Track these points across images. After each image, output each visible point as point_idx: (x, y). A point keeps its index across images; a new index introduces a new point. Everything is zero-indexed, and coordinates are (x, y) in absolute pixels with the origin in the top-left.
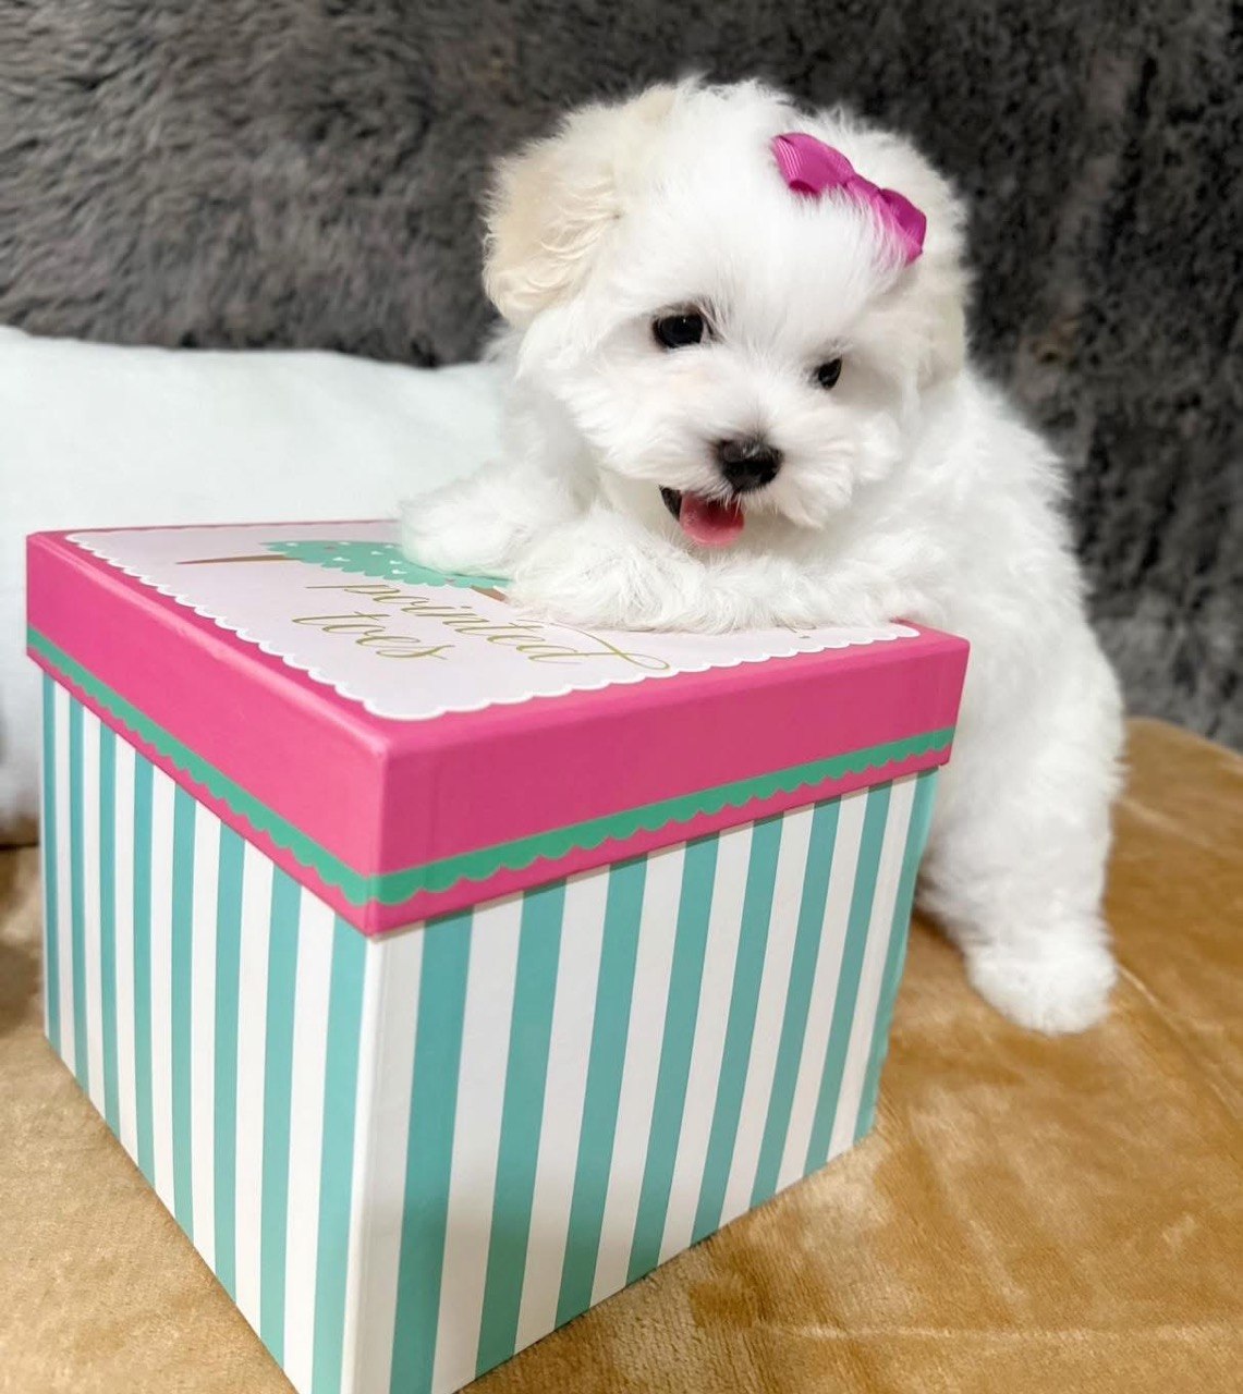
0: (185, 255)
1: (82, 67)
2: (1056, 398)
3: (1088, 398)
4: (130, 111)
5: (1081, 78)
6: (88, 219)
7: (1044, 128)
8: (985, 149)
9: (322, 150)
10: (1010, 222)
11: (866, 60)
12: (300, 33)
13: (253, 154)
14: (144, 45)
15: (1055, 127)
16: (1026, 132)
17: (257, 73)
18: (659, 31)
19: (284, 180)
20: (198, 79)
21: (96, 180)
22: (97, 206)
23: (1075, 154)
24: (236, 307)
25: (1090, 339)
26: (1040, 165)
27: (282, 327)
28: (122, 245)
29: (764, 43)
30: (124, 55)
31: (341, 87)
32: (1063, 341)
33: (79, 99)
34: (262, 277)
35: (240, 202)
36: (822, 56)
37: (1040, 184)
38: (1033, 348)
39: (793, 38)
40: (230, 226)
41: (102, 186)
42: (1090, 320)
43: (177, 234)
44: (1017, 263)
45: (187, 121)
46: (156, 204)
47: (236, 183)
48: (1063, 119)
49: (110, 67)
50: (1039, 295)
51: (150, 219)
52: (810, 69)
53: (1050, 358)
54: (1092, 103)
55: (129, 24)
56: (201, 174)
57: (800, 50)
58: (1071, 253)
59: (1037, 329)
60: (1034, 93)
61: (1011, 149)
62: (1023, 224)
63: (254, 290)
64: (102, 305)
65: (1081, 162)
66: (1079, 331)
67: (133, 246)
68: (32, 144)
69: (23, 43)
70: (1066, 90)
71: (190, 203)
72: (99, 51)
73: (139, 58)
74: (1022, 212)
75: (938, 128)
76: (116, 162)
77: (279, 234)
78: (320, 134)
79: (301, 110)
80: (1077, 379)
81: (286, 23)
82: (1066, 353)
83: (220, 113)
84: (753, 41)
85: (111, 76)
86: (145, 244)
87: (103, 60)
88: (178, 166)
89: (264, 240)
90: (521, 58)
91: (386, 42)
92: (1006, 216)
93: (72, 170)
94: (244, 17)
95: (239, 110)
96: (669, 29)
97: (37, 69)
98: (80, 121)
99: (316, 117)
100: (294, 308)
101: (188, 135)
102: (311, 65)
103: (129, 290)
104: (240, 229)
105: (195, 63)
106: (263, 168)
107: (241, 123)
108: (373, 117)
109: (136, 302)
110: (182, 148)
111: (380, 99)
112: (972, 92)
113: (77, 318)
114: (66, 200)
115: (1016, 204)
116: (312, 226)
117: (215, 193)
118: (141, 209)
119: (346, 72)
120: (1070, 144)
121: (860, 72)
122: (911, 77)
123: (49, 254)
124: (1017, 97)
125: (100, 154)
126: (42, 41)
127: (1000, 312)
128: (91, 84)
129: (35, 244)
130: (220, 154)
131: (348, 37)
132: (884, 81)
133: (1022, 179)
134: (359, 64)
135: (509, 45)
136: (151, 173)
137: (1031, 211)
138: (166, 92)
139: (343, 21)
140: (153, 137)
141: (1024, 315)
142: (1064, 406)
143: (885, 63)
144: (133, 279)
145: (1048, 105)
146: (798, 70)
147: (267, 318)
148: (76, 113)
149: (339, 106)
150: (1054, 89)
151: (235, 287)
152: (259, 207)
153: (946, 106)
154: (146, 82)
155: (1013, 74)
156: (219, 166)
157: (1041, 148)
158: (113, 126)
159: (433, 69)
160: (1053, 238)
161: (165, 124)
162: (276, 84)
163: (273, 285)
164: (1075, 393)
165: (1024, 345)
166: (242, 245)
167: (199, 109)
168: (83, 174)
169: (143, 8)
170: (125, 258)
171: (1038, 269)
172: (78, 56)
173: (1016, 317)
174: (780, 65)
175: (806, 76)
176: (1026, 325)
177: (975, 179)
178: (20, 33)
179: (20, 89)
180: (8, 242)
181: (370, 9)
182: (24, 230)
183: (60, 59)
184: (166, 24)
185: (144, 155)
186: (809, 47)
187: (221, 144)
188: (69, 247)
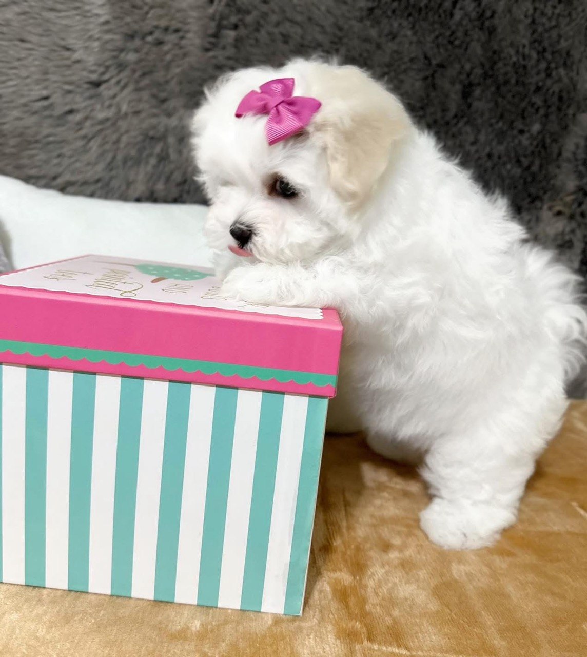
0: (138, 162)
1: (94, 77)
2: (563, 233)
3: (579, 234)
4: (114, 96)
5: (573, 74)
6: (94, 145)
7: (555, 99)
8: (524, 111)
10: (537, 146)
11: (462, 67)
12: (192, 60)
13: (169, 115)
14: (121, 66)
15: (561, 99)
16: (545, 101)
17: (173, 78)
18: (361, 55)
19: (183, 128)
20: (146, 81)
21: (99, 127)
22: (98, 140)
23: (571, 112)
24: (160, 186)
25: (580, 204)
26: (553, 117)
27: (181, 196)
28: (109, 157)
29: (412, 60)
30: (113, 71)
32: (566, 205)
33: (92, 92)
34: (172, 173)
35: (163, 138)
36: (441, 66)
37: (554, 127)
38: (550, 209)
39: (426, 58)
40: (158, 149)
41: (101, 131)
42: (581, 194)
43: (133, 152)
44: (541, 166)
45: (140, 100)
46: (125, 139)
47: (161, 129)
48: (564, 95)
49: (106, 77)
50: (552, 182)
51: (122, 145)
52: (435, 72)
53: (559, 213)
54: (579, 86)
55: (115, 57)
56: (145, 125)
57: (430, 64)
58: (569, 161)
59: (552, 199)
60: (549, 82)
61: (537, 110)
62: (544, 147)
63: (168, 179)
64: (100, 185)
65: (574, 115)
66: (574, 200)
67: (114, 158)
68: (71, 112)
69: (69, 67)
70: (566, 80)
71: (140, 138)
72: (102, 69)
73: (120, 72)
74: (543, 141)
75: (500, 100)
76: (107, 119)
77: (180, 152)
80: (573, 225)
81: (185, 55)
82: (567, 211)
83: (154, 96)
84: (406, 59)
85: (107, 81)
86: (120, 157)
87: (103, 74)
88: (135, 121)
89: (173, 155)
91: (231, 63)
92: (535, 143)
93: (88, 123)
94: (167, 53)
95: (163, 95)
96: (365, 55)
97: (75, 78)
98: (92, 101)
100: (186, 187)
101: (141, 106)
103: (111, 178)
104: (162, 151)
105: (144, 74)
106: (173, 122)
107: (164, 101)
109: (114, 184)
110: (137, 113)
112: (517, 82)
113: (90, 189)
114: (84, 137)
115: (540, 137)
117: (151, 133)
118: (118, 141)
119: (213, 77)
120: (568, 106)
121: (460, 73)
122: (486, 76)
123: (77, 161)
124: (540, 84)
125: (101, 115)
126: (78, 66)
127: (533, 190)
128: (97, 84)
129: (70, 157)
130: (155, 115)
131: (214, 61)
132: (472, 77)
133: (544, 125)
134: (218, 73)
136: (123, 125)
137: (548, 141)
138: (131, 87)
139: (211, 54)
140: (124, 108)
141: (545, 193)
142: (567, 238)
143: (472, 69)
144: (114, 173)
145: (556, 88)
146: (428, 73)
147: (175, 192)
148: (91, 97)
150: (560, 80)
151: (159, 177)
152: (171, 140)
153: (504, 89)
154: (122, 83)
155: (538, 73)
156: (154, 121)
157: (553, 109)
158: (107, 103)
160: (560, 154)
161: (130, 102)
162: (180, 83)
163: (177, 177)
164: (573, 231)
165: (545, 207)
166: (163, 158)
167: (145, 95)
168: (93, 125)
169: (122, 50)
170: (109, 164)
171: (552, 169)
172: (92, 72)
173: (541, 193)
174: (420, 70)
175: (433, 76)
176: (546, 197)
177: (519, 125)
178: (67, 62)
179: (67, 87)
180: (59, 156)
181: (224, 48)
182: (66, 150)
183: (85, 74)
184: (132, 57)
185: (120, 116)
186: (434, 62)
187: (155, 111)
188: (86, 158)
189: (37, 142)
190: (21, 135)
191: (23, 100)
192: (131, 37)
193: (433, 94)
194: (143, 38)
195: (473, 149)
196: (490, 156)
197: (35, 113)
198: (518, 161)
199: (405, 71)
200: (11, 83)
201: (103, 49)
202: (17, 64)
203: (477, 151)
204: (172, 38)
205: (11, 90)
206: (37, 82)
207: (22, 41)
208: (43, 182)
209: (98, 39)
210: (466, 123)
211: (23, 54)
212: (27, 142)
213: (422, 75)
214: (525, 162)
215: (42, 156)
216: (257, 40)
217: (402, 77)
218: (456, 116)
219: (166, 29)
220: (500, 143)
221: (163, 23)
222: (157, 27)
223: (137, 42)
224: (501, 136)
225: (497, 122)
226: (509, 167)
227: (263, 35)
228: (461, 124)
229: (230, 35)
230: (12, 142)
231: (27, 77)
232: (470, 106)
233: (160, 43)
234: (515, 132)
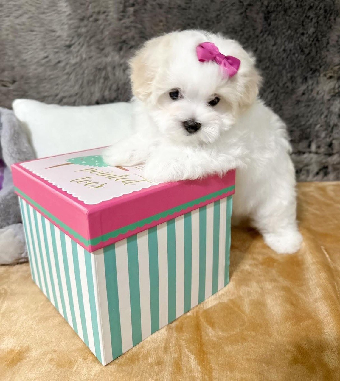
0: (94, 82)
1: (67, 43)
2: (334, 89)
4: (78, 51)
6: (72, 76)
7: (322, 11)
8: (303, 21)
9: (122, 53)
10: (313, 41)
11: (262, 4)
12: (113, 26)
13: (106, 56)
14: (79, 35)
15: (325, 11)
16: (316, 14)
17: (105, 37)
19: (114, 62)
20: (93, 41)
21: (73, 68)
22: (74, 74)
23: (332, 17)
24: (107, 93)
26: (322, 23)
27: (118, 96)
28: (80, 82)
29: (232, 5)
30: (76, 39)
31: (124, 37)
32: (335, 72)
33: (68, 50)
34: (111, 85)
35: (105, 68)
36: (249, 5)
38: (325, 75)
39: (241, 2)
40: (103, 74)
41: (74, 69)
43: (91, 78)
44: (317, 52)
45: (91, 51)
46: (86, 72)
47: (103, 64)
48: (328, 8)
49: (73, 42)
50: (324, 60)
51: (85, 75)
52: (247, 9)
53: (331, 77)
55: (76, 31)
56: (95, 63)
57: (243, 5)
58: (334, 46)
59: (325, 70)
60: (317, 2)
61: (312, 20)
62: (318, 40)
63: (110, 89)
64: (78, 96)
66: (339, 69)
67: (83, 82)
68: (59, 62)
69: (55, 40)
71: (94, 70)
72: (70, 39)
73: (79, 38)
74: (317, 37)
75: (287, 18)
76: (76, 63)
77: (114, 74)
78: (121, 49)
79: (116, 44)
81: (110, 24)
82: (336, 75)
83: (98, 48)
84: (229, 5)
85: (74, 44)
86: (85, 81)
87: (71, 40)
88: (90, 62)
89: (111, 76)
90: (167, 22)
91: (133, 24)
92: (312, 39)
93: (68, 66)
94: (101, 24)
95: (101, 47)
96: (205, 7)
97: (58, 45)
98: (68, 55)
99: (119, 45)
100: (119, 92)
101: (92, 54)
102: (117, 33)
103: (83, 92)
104: (105, 75)
105: (91, 38)
106: (109, 59)
107: (103, 49)
108: (132, 43)
109: (85, 94)
110: (90, 58)
111: (133, 38)
113: (72, 100)
114: (67, 73)
115: (315, 35)
116: (122, 71)
117: (99, 67)
118: (83, 73)
119: (126, 33)
120: (331, 15)
121: (262, 7)
123: (65, 86)
124: (312, 4)
125: (73, 61)
126: (59, 39)
127: (313, 66)
128: (69, 46)
129: (62, 84)
130: (99, 58)
131: (125, 25)
132: (269, 8)
133: (316, 28)
134: (128, 31)
135: (163, 19)
136: (85, 64)
137: (320, 37)
138: (86, 45)
139: (123, 21)
140: (84, 56)
141: (321, 67)
144: (83, 89)
145: (322, 5)
146: (243, 10)
147: (114, 95)
148: (68, 53)
149: (124, 42)
151: (106, 89)
152: (109, 69)
154: (81, 44)
156: (99, 60)
158: (75, 55)
159: (145, 29)
160: (328, 43)
161: (86, 53)
162: (109, 39)
163: (114, 87)
165: (322, 75)
166: (106, 78)
167: (93, 48)
168: (70, 67)
169: (79, 27)
170: (81, 85)
171: (324, 53)
172: (67, 40)
173: (318, 67)
174: (238, 9)
175: (245, 11)
176: (322, 69)
177: (301, 30)
178: (54, 38)
179: (56, 50)
180: (57, 84)
181: (129, 17)
182: (59, 81)
183: (63, 42)
184: (83, 30)
185: (82, 60)
186: (245, 4)
187: (99, 55)
188: (69, 83)
189: (45, 79)
190: (38, 77)
191: (36, 60)
192: (82, 20)
193: (247, 22)
194: (88, 19)
195: (275, 48)
196: (284, 51)
197: (42, 65)
198: (302, 51)
199: (229, 12)
200: (29, 53)
201: (70, 28)
202: (31, 43)
203: (277, 49)
204: (102, 17)
205: (30, 56)
206: (42, 50)
207: (32, 31)
208: (51, 98)
209: (67, 24)
210: (268, 35)
211: (33, 37)
212: (40, 80)
213: (239, 12)
214: (307, 51)
215: (49, 86)
216: (145, 10)
217: (227, 15)
218: (261, 32)
219: (99, 13)
220: (289, 42)
221: (96, 10)
222: (94, 12)
223: (86, 22)
224: (290, 38)
225: (287, 31)
226: (297, 55)
227: (148, 7)
228: (265, 35)
229: (131, 10)
230: (34, 81)
231: (37, 49)
232: (270, 24)
233: (96, 20)
234: (299, 35)
